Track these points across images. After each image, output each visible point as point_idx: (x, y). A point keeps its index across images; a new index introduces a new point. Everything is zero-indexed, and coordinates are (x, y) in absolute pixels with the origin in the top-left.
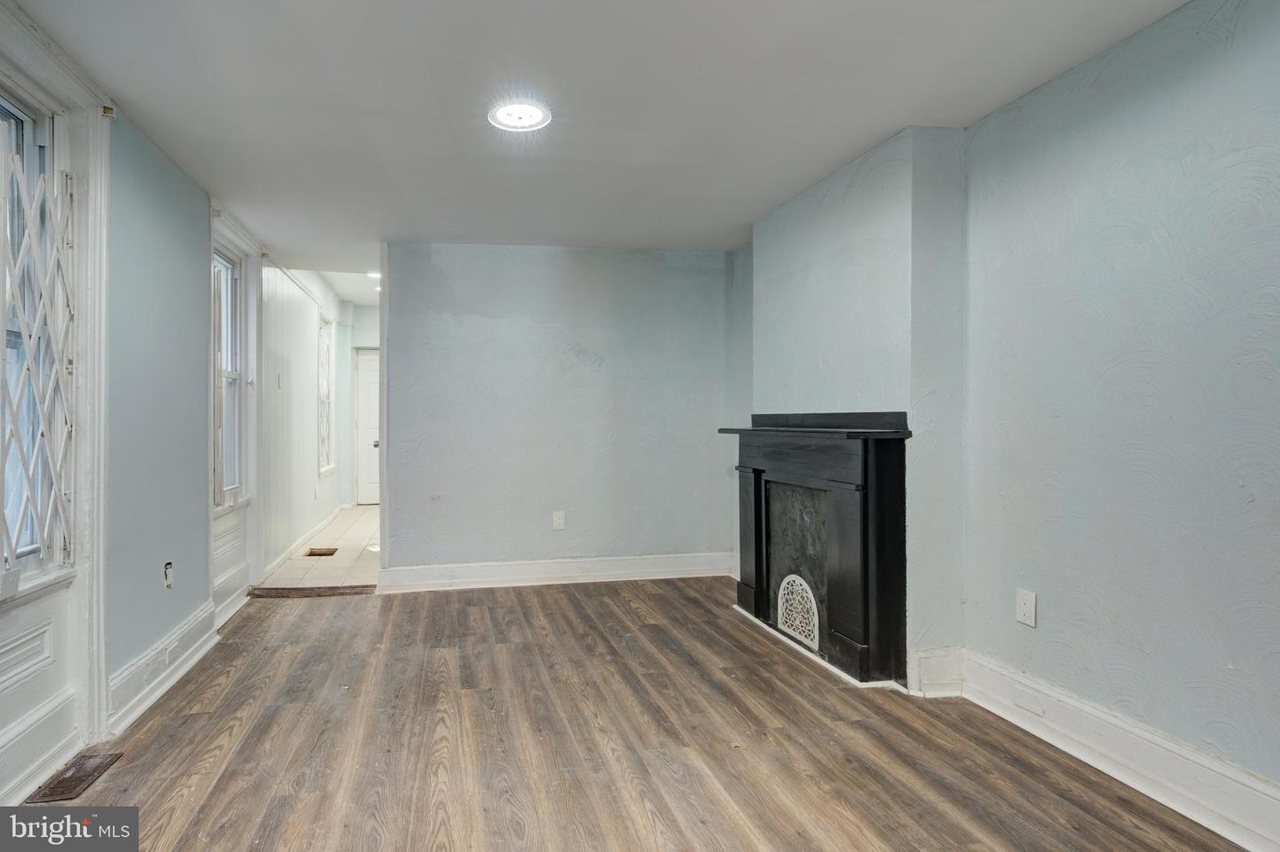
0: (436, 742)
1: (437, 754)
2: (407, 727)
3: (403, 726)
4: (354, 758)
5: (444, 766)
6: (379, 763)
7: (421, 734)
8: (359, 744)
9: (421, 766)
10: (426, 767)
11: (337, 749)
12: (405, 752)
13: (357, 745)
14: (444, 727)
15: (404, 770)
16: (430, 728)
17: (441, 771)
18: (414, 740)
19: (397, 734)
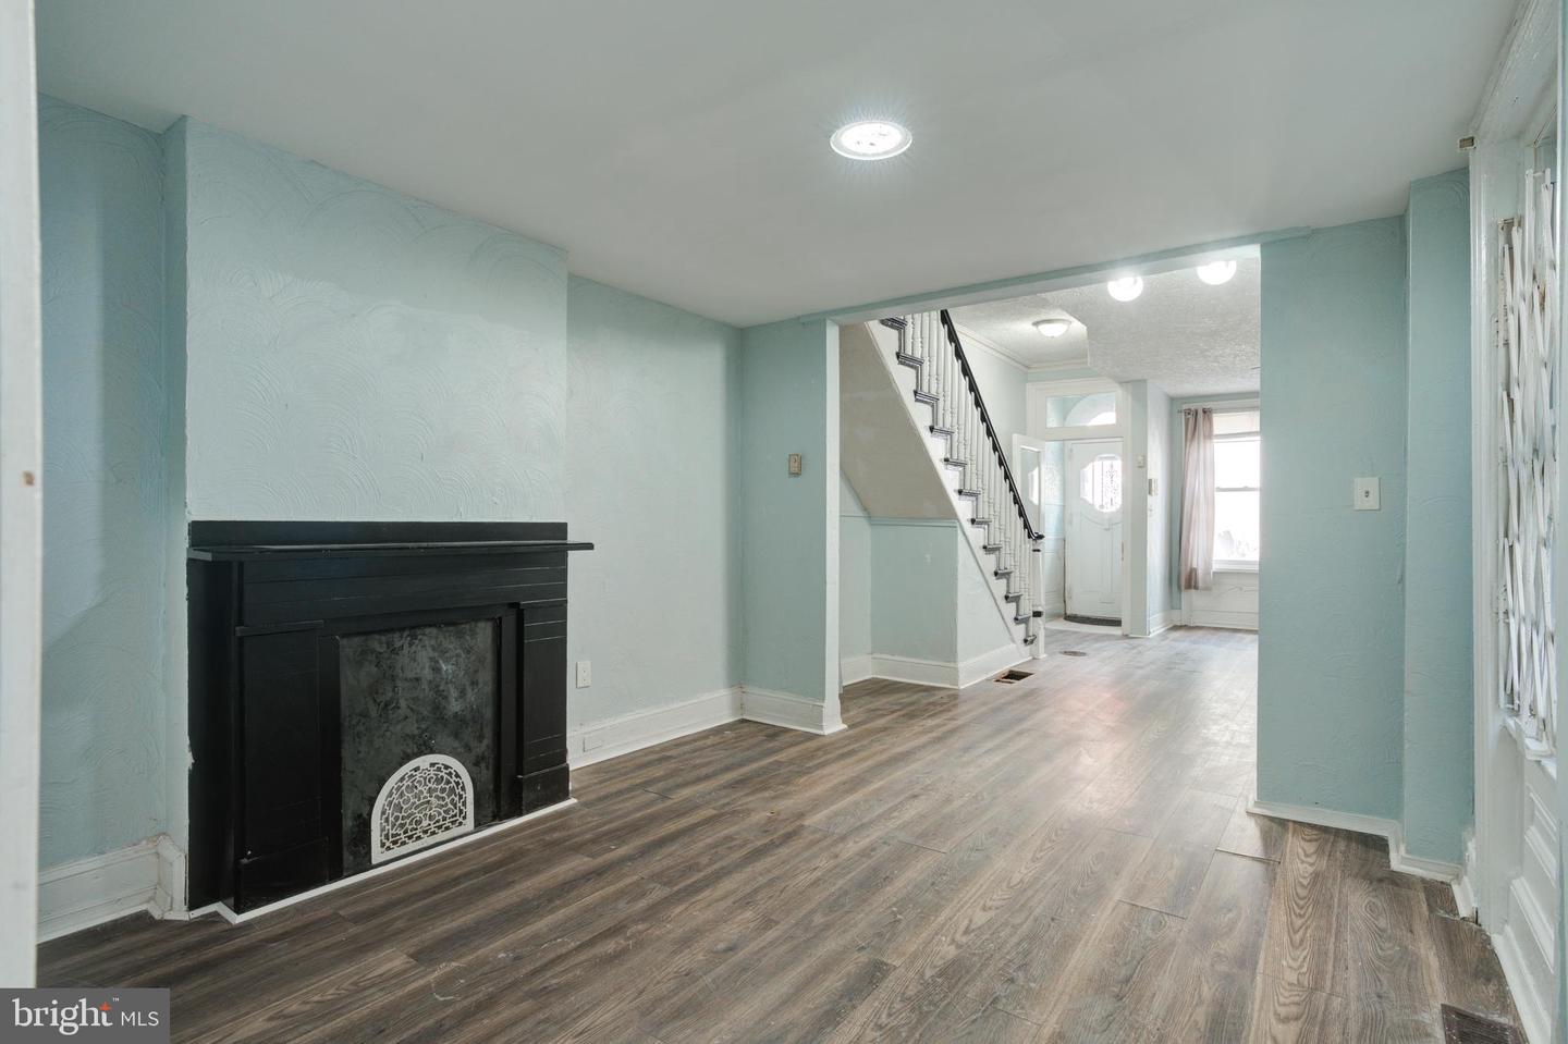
0: (997, 908)
1: (1006, 897)
2: (1015, 940)
3: (1018, 944)
4: (1095, 927)
5: (1009, 883)
6: (1069, 911)
7: (1006, 924)
8: (1082, 942)
9: (1030, 893)
10: (1025, 890)
11: (1111, 946)
12: (1037, 912)
13: (1087, 942)
14: (974, 922)
15: (1049, 896)
16: (989, 928)
17: (1015, 880)
18: (1017, 921)
19: (1032, 937)
